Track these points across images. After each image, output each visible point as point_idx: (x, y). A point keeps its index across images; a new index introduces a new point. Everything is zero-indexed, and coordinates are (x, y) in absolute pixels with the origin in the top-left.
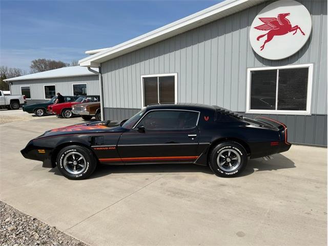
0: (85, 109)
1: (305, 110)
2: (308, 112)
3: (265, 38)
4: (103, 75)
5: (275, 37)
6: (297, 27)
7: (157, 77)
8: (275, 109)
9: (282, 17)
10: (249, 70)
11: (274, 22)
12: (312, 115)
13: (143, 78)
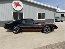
3: (15, 6)
5: (17, 6)
6: (21, 5)
9: (18, 3)
10: (13, 12)
11: (17, 3)
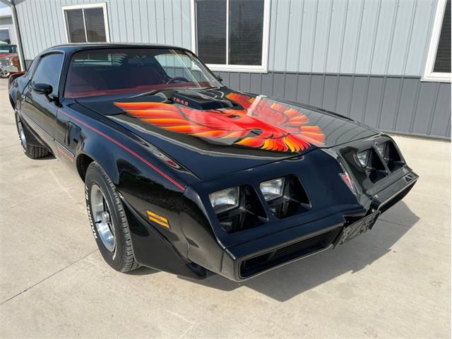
0: (12, 64)
1: (261, 65)
2: (262, 68)
4: (16, 7)
7: (81, 10)
8: (225, 64)
12: (269, 72)
13: (65, 11)
